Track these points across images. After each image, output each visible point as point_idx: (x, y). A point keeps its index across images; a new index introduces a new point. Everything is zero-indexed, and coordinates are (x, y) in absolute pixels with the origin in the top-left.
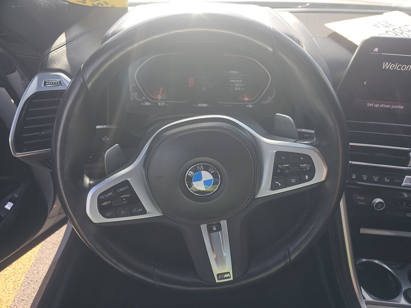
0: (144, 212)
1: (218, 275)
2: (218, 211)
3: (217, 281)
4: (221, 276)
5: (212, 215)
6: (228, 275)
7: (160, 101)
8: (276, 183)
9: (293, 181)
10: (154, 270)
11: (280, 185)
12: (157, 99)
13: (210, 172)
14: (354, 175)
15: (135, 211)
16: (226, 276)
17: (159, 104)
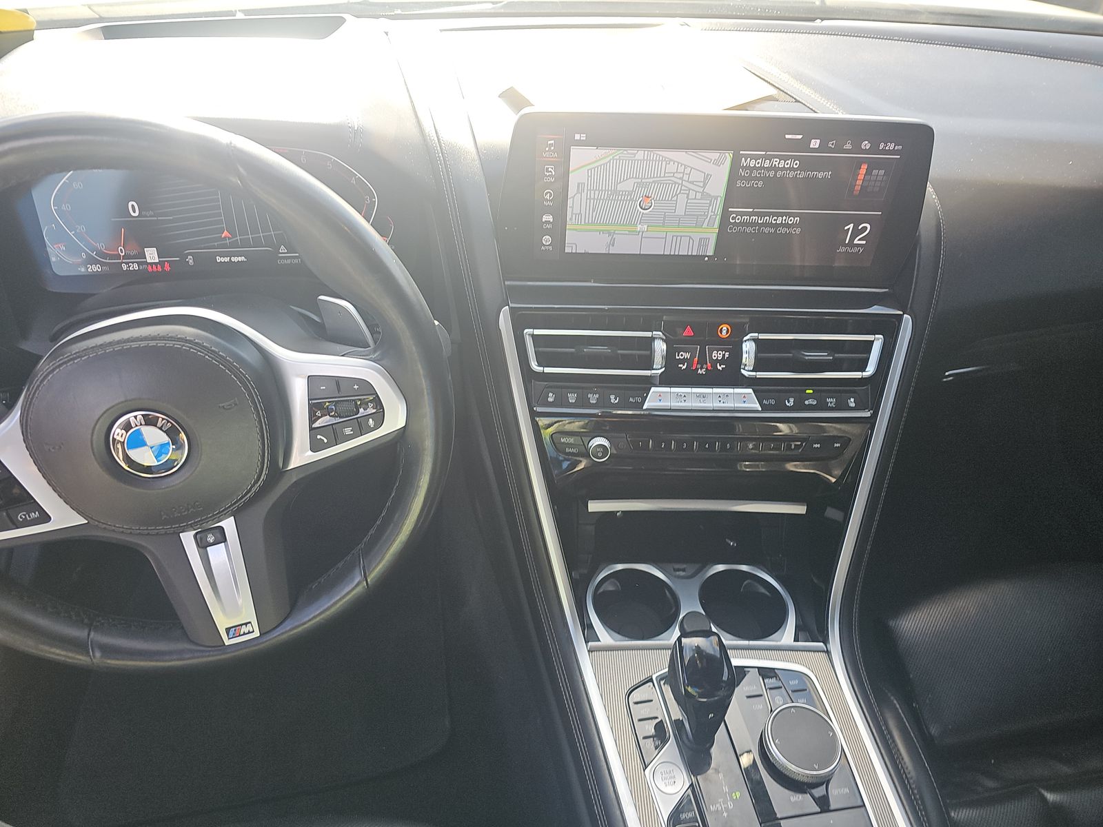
0: (45, 518)
1: (228, 630)
2: (197, 503)
3: (227, 642)
4: (232, 631)
5: (186, 513)
6: (249, 628)
7: (124, 261)
8: (319, 437)
9: (348, 431)
10: (89, 635)
11: (326, 441)
12: (118, 257)
13: (161, 428)
14: (551, 394)
15: (21, 517)
16: (244, 629)
17: (125, 267)
